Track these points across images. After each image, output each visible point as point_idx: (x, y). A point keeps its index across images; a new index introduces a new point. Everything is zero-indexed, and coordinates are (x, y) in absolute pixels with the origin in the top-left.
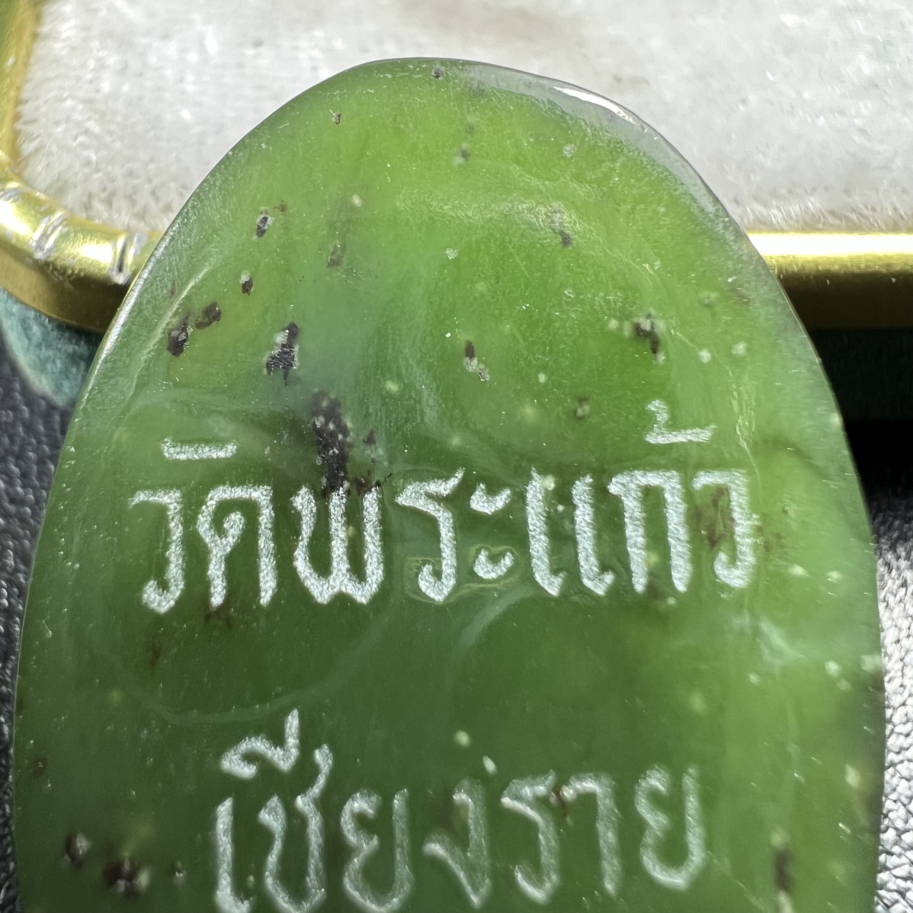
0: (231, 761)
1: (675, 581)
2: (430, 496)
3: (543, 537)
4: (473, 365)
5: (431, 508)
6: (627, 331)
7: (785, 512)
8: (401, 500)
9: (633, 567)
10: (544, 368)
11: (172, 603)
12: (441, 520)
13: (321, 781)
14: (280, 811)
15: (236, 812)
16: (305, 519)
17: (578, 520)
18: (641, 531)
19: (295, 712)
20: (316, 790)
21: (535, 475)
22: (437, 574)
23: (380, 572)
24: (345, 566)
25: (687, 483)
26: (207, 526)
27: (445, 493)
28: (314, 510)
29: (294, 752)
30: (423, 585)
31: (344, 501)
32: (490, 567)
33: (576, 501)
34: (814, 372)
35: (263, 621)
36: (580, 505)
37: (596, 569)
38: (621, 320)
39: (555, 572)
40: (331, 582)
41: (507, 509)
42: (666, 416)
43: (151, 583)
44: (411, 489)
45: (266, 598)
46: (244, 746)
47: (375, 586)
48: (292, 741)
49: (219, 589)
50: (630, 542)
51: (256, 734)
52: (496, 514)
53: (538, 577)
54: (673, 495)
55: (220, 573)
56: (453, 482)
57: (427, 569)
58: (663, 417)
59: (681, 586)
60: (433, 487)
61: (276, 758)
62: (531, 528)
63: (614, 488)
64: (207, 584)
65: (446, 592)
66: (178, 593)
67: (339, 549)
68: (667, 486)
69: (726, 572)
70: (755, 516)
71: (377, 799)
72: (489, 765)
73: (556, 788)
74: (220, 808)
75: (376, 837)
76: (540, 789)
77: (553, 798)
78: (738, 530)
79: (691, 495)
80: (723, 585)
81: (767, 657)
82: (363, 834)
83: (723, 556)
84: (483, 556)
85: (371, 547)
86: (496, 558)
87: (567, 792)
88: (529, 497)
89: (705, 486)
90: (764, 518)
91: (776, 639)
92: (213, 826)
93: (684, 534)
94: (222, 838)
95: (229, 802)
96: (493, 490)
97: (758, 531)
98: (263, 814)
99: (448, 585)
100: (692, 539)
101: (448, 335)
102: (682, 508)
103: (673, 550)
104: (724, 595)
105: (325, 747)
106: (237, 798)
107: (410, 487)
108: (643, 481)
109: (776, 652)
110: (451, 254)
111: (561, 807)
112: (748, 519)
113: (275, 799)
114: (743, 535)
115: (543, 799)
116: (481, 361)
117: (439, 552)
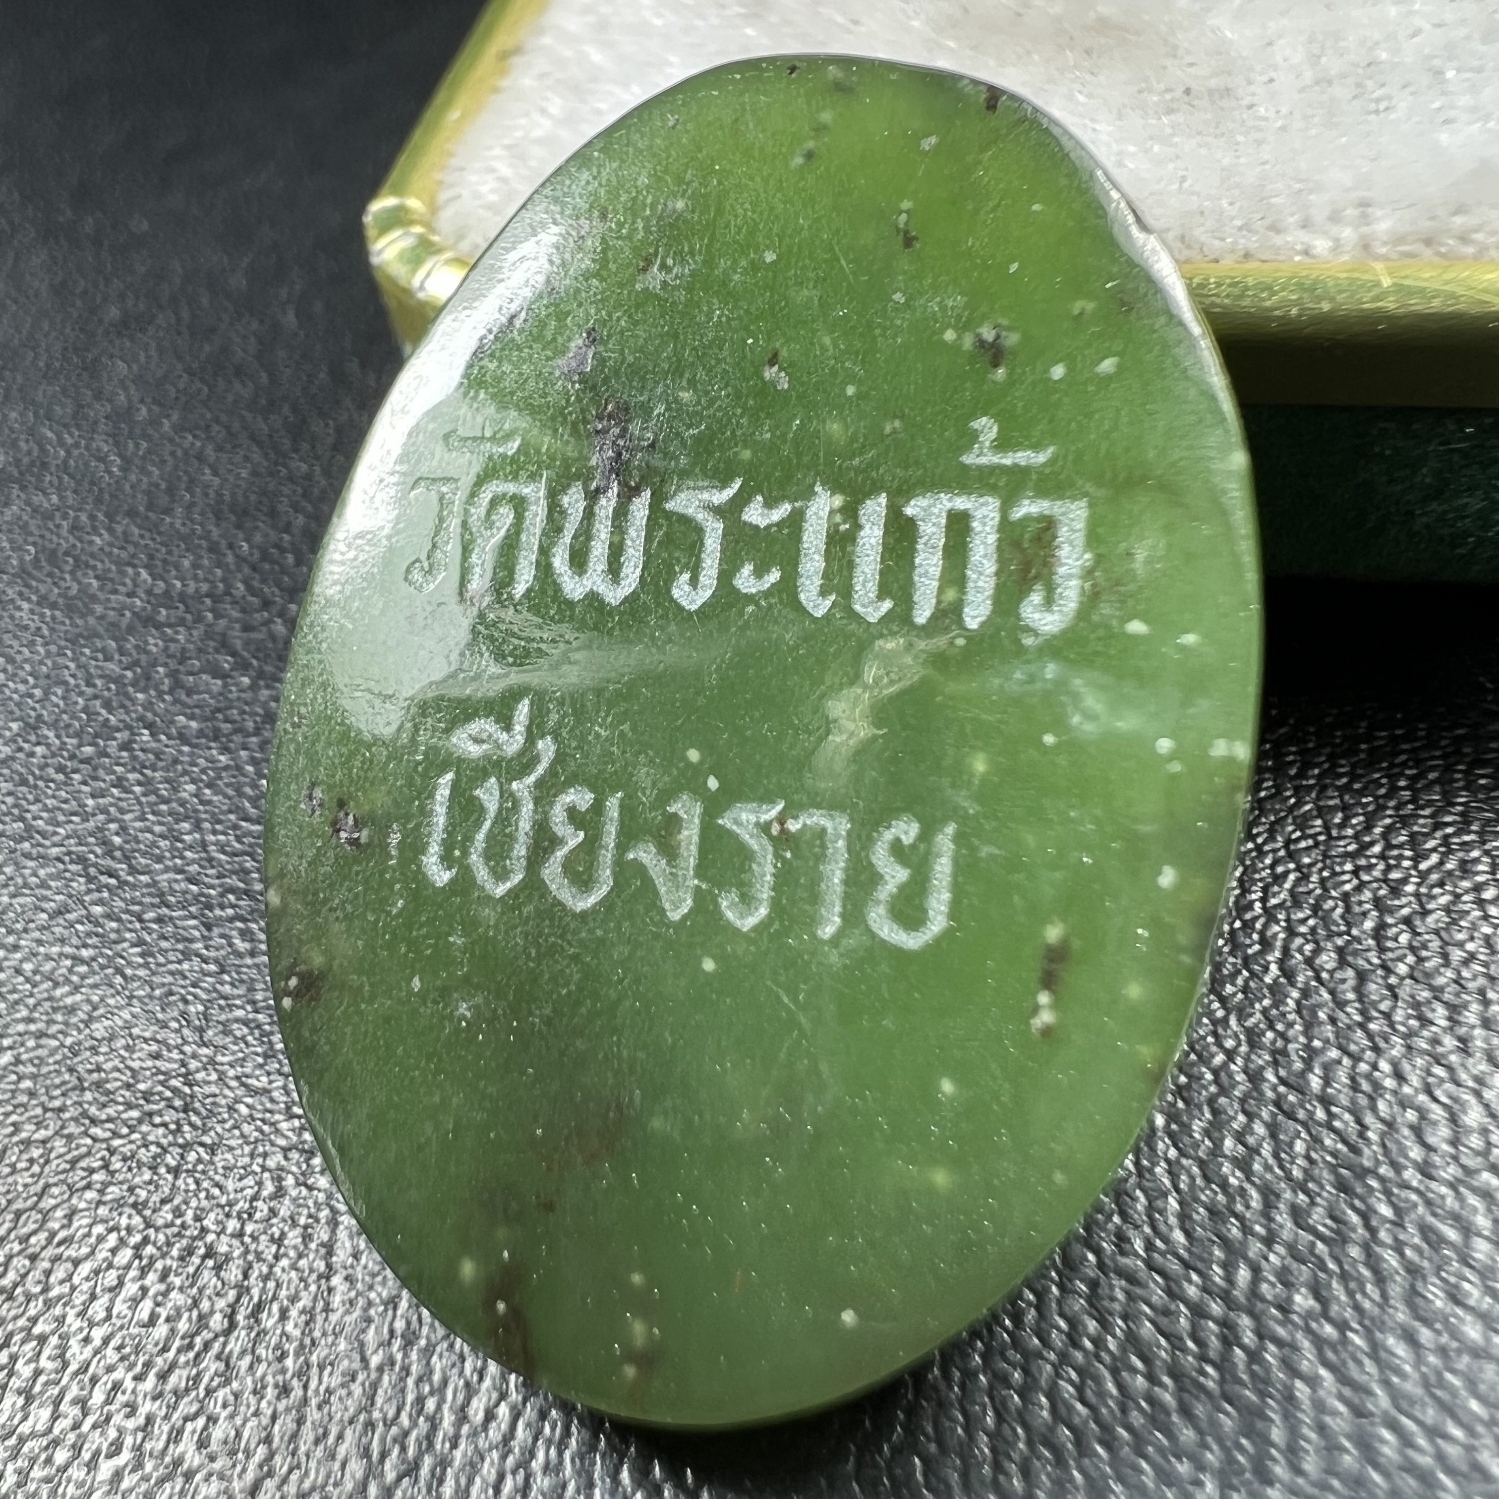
0: (459, 738)
1: (966, 618)
2: (701, 504)
3: (817, 557)
4: (769, 373)
5: (701, 517)
6: (967, 343)
7: (1130, 555)
8: (669, 506)
10: (854, 379)
11: (432, 586)
12: (709, 529)
13: (540, 769)
14: (496, 794)
15: (455, 786)
16: (570, 518)
17: (862, 541)
18: (935, 560)
19: (526, 702)
20: (531, 779)
21: (818, 488)
22: (694, 582)
23: (636, 577)
24: (602, 566)
25: (1005, 512)
27: (716, 503)
28: (581, 509)
29: (520, 739)
30: (677, 594)
31: (611, 504)
32: (752, 580)
33: (863, 520)
36: (868, 525)
37: (872, 596)
38: (960, 332)
39: (824, 593)
40: (585, 581)
41: (782, 524)
42: (991, 436)
43: (418, 565)
44: (681, 496)
45: (519, 590)
46: (473, 727)
47: (628, 589)
48: (519, 728)
49: (476, 576)
50: (918, 571)
51: (488, 716)
52: (769, 527)
53: (802, 597)
54: (983, 524)
55: (480, 562)
56: (729, 493)
57: (685, 577)
58: (987, 437)
59: (972, 624)
60: (707, 496)
61: (501, 742)
62: (806, 546)
63: (910, 511)
65: (699, 603)
66: (439, 578)
67: (599, 549)
68: (978, 514)
69: (1037, 616)
70: (1087, 556)
71: (590, 797)
72: (713, 783)
73: (781, 820)
74: (441, 781)
75: (582, 834)
76: (764, 818)
77: (775, 829)
78: (1062, 570)
79: (1005, 526)
80: (1028, 630)
81: (1076, 719)
82: (570, 829)
83: (1036, 597)
84: (747, 569)
85: (631, 551)
86: (759, 573)
87: (793, 826)
88: (809, 513)
89: (1027, 518)
90: (1099, 559)
91: (1092, 701)
92: (431, 796)
93: (990, 567)
94: (438, 808)
95: (450, 776)
96: (770, 504)
97: (1088, 573)
98: (477, 792)
99: (704, 595)
100: (997, 574)
101: (750, 341)
102: (992, 539)
103: (971, 584)
104: (1028, 641)
105: (549, 738)
106: (457, 773)
107: (683, 495)
108: (949, 505)
109: (1089, 716)
110: (770, 257)
111: (783, 840)
112: (1077, 560)
113: (493, 780)
114: (1070, 577)
115: (765, 828)
116: (781, 369)
117: (699, 561)
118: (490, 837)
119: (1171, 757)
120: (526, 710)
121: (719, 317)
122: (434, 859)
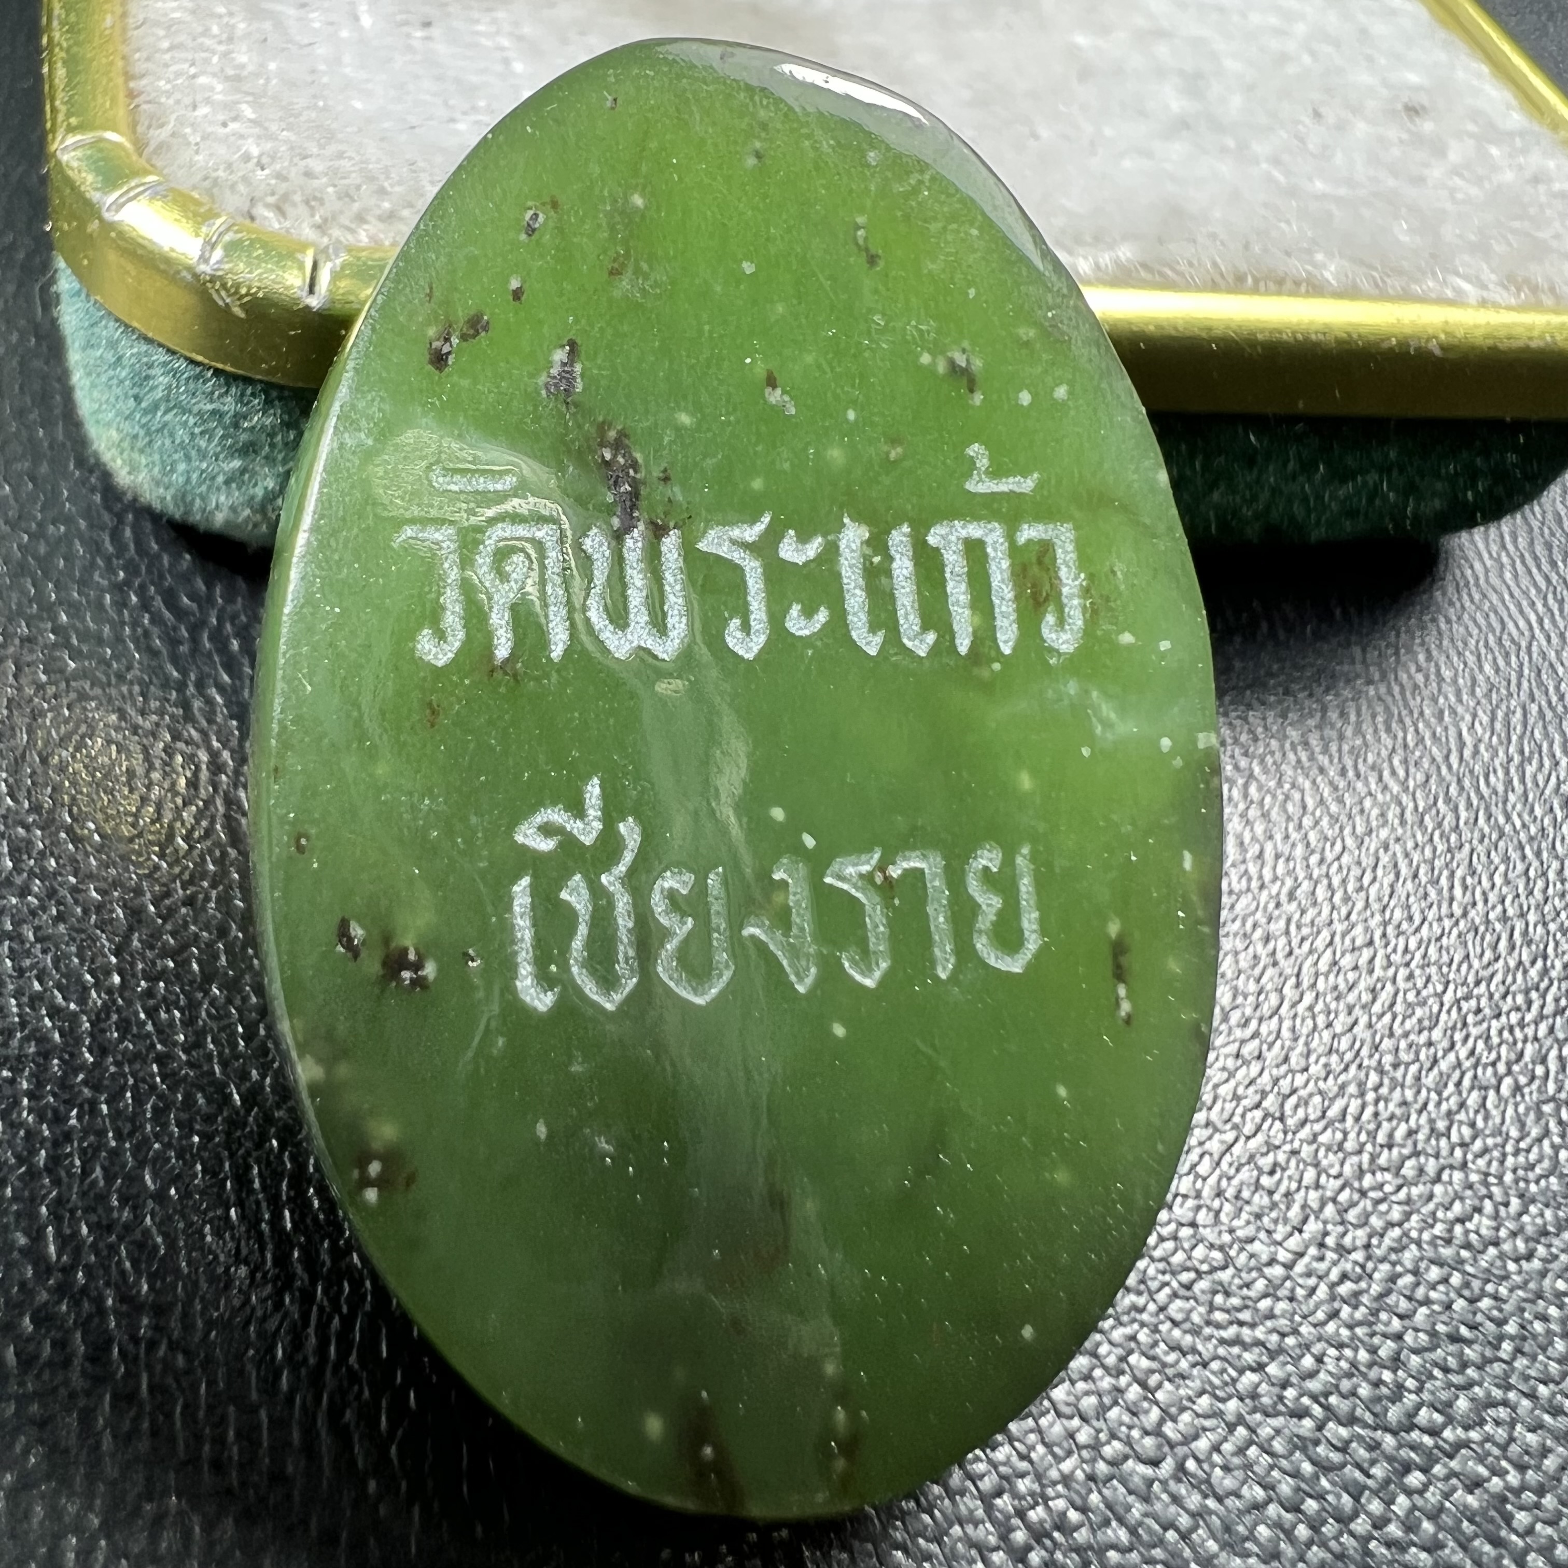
0: (526, 836)
1: (1001, 645)
2: (733, 542)
3: (858, 592)
4: (775, 397)
5: (737, 556)
6: (941, 367)
7: (1114, 573)
8: (703, 546)
9: (956, 627)
10: (853, 403)
11: (451, 655)
12: (747, 569)
13: (628, 857)
14: (585, 892)
15: (535, 892)
16: (597, 564)
17: (896, 573)
18: (963, 587)
19: (596, 781)
20: (622, 868)
21: (846, 520)
22: (746, 627)
23: (683, 626)
24: (644, 618)
25: (1010, 537)
26: (485, 569)
27: (750, 540)
28: (607, 553)
29: (598, 825)
30: (731, 642)
31: (640, 544)
32: (803, 623)
33: (892, 552)
34: (1141, 422)
35: (554, 677)
36: (898, 556)
37: (916, 628)
38: (934, 355)
39: (873, 629)
40: (629, 637)
41: (819, 559)
42: (985, 461)
43: (425, 632)
44: (712, 533)
45: (557, 652)
46: (540, 818)
47: (677, 641)
48: (593, 813)
49: (503, 640)
50: (951, 600)
51: (554, 804)
52: (807, 563)
53: (854, 634)
54: (995, 550)
55: (503, 622)
56: (760, 527)
57: (736, 622)
58: (983, 463)
59: (1007, 650)
60: (736, 533)
61: (575, 832)
62: (845, 581)
63: (932, 540)
64: (489, 635)
65: (756, 649)
66: (457, 644)
67: (636, 598)
68: (989, 540)
69: (1054, 636)
70: (1082, 576)
71: (689, 878)
72: (809, 841)
73: (882, 867)
74: (516, 888)
75: (690, 920)
76: (865, 869)
77: (879, 878)
78: (1065, 591)
79: (1014, 550)
80: (1051, 650)
81: (1099, 730)
82: (675, 917)
83: (1050, 619)
84: (795, 610)
85: (672, 598)
86: (809, 613)
87: (895, 872)
88: (843, 545)
89: (1029, 541)
90: (1091, 577)
91: (1107, 710)
92: (509, 908)
93: (1009, 593)
94: (520, 922)
95: (525, 881)
96: (803, 538)
97: (1086, 592)
98: (564, 895)
99: (758, 642)
100: (1017, 598)
101: (748, 361)
102: (1005, 564)
103: (997, 610)
104: (1053, 661)
105: (630, 819)
106: (535, 877)
107: (712, 532)
108: (964, 533)
109: (1107, 724)
110: (748, 268)
111: (888, 888)
112: (1076, 579)
113: (578, 877)
114: (1071, 597)
115: (868, 878)
116: (784, 392)
117: (747, 604)
118: (590, 943)
119: (1173, 753)
120: (597, 791)
121: (711, 332)
122: (529, 981)
